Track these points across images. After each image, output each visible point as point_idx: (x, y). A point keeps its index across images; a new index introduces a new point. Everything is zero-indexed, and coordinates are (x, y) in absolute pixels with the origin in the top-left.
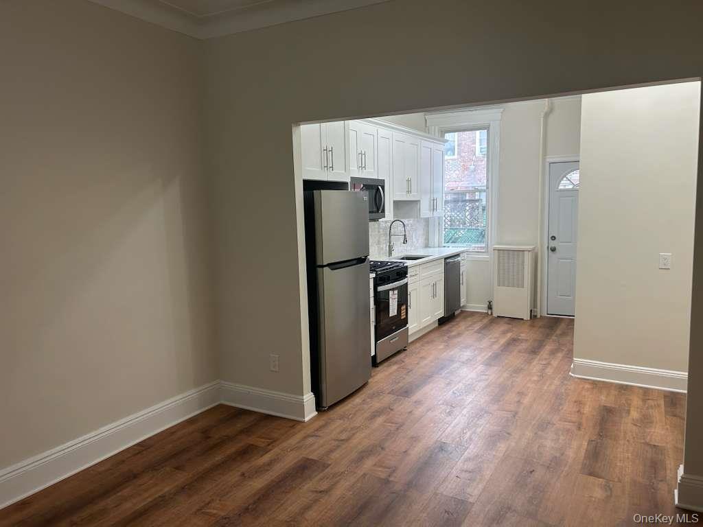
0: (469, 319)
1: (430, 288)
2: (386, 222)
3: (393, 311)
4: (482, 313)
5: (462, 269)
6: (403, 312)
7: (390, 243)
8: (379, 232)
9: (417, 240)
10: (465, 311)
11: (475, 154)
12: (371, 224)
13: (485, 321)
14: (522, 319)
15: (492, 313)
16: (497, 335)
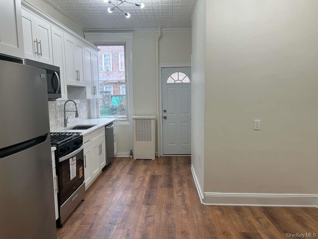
0: (121, 163)
1: (98, 149)
2: (61, 101)
3: (73, 175)
4: (126, 158)
5: (115, 132)
6: (81, 172)
7: (65, 117)
8: (56, 109)
9: (83, 114)
10: (117, 157)
11: (102, 70)
12: (50, 103)
13: (131, 163)
14: (151, 159)
15: (133, 157)
16: (142, 174)
